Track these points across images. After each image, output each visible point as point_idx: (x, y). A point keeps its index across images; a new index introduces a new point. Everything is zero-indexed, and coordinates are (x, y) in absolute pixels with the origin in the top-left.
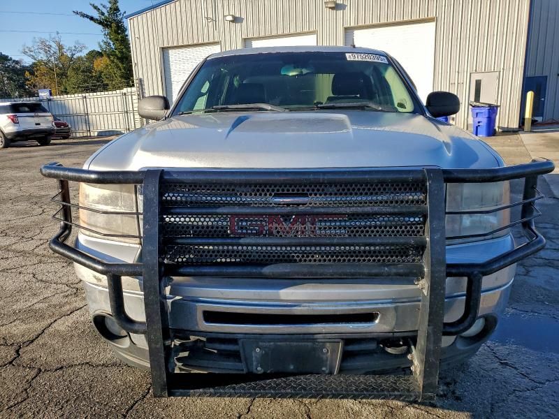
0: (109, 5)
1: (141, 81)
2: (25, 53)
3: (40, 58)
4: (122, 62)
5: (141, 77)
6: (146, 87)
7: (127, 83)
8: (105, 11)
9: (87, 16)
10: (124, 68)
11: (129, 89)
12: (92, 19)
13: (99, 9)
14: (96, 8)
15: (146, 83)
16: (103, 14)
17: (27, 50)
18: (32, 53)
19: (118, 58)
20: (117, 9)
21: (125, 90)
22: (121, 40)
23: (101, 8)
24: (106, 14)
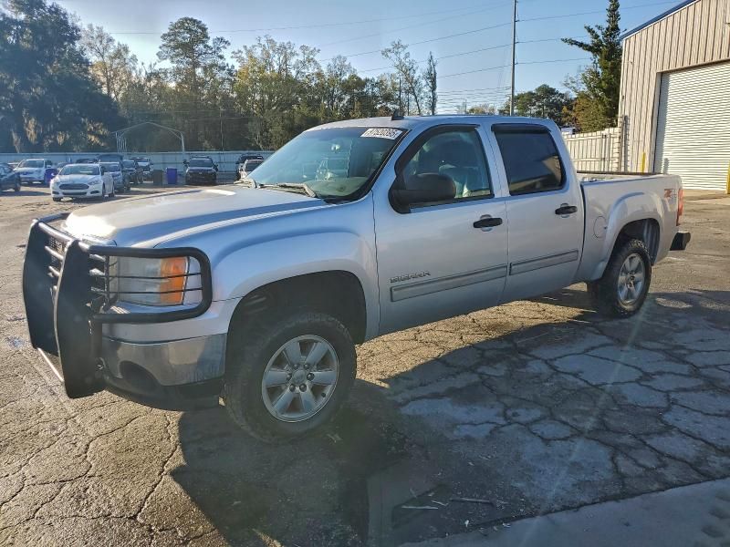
0: (606, 25)
1: (626, 118)
2: (566, 85)
3: (581, 90)
4: (608, 96)
5: (627, 114)
6: (631, 127)
7: (611, 121)
8: (599, 33)
9: (576, 43)
10: (610, 103)
11: (611, 129)
12: (581, 45)
13: (594, 32)
14: (590, 30)
15: (631, 122)
16: (597, 37)
17: (569, 82)
18: (574, 85)
19: (604, 91)
20: (616, 29)
21: (606, 131)
22: (611, 68)
23: (596, 29)
24: (601, 38)
